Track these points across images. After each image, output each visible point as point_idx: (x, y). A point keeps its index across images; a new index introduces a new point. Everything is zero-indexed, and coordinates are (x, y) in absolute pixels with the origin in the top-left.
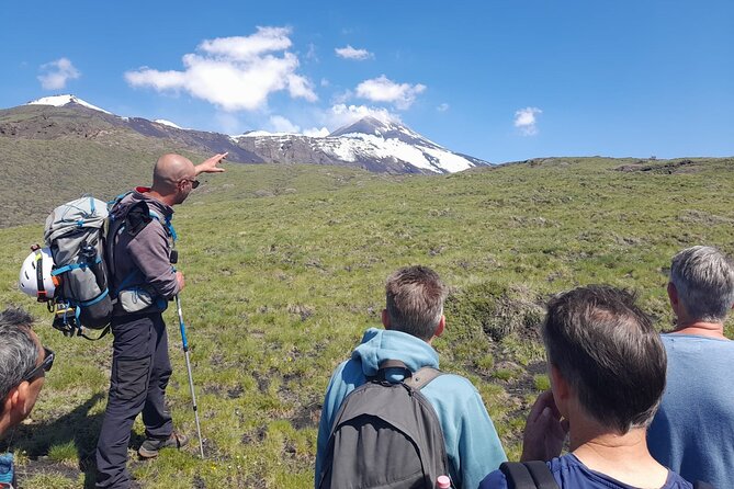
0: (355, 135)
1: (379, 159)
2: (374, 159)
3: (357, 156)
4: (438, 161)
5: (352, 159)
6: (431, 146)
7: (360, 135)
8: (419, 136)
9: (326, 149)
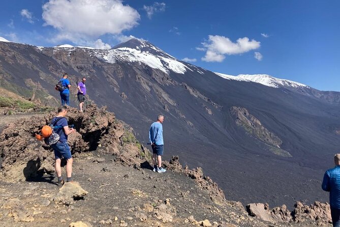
0: (125, 49)
1: (130, 62)
2: (127, 62)
3: (117, 61)
4: (168, 65)
5: (113, 62)
6: (166, 56)
7: (128, 49)
8: (161, 51)
9: (99, 56)
